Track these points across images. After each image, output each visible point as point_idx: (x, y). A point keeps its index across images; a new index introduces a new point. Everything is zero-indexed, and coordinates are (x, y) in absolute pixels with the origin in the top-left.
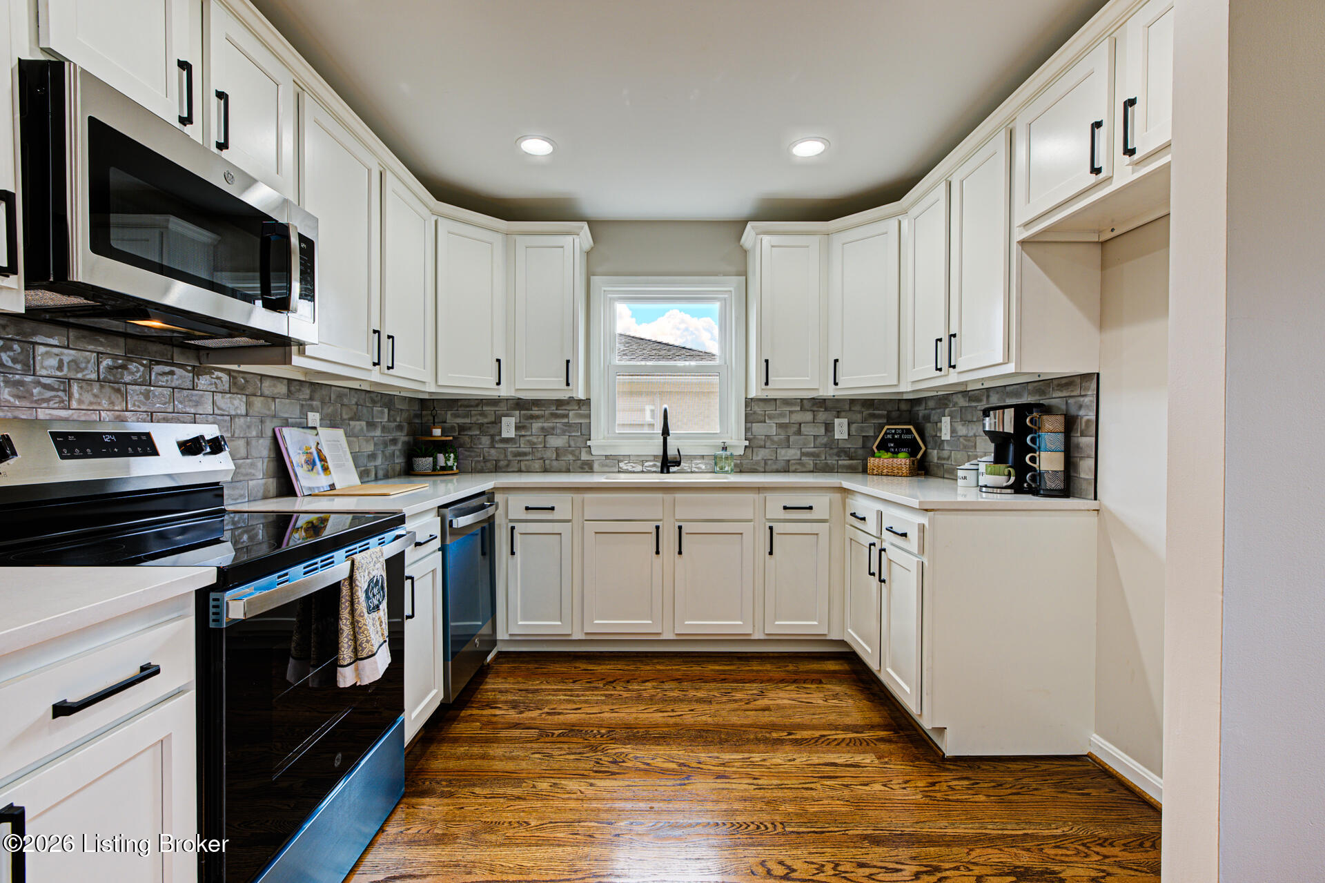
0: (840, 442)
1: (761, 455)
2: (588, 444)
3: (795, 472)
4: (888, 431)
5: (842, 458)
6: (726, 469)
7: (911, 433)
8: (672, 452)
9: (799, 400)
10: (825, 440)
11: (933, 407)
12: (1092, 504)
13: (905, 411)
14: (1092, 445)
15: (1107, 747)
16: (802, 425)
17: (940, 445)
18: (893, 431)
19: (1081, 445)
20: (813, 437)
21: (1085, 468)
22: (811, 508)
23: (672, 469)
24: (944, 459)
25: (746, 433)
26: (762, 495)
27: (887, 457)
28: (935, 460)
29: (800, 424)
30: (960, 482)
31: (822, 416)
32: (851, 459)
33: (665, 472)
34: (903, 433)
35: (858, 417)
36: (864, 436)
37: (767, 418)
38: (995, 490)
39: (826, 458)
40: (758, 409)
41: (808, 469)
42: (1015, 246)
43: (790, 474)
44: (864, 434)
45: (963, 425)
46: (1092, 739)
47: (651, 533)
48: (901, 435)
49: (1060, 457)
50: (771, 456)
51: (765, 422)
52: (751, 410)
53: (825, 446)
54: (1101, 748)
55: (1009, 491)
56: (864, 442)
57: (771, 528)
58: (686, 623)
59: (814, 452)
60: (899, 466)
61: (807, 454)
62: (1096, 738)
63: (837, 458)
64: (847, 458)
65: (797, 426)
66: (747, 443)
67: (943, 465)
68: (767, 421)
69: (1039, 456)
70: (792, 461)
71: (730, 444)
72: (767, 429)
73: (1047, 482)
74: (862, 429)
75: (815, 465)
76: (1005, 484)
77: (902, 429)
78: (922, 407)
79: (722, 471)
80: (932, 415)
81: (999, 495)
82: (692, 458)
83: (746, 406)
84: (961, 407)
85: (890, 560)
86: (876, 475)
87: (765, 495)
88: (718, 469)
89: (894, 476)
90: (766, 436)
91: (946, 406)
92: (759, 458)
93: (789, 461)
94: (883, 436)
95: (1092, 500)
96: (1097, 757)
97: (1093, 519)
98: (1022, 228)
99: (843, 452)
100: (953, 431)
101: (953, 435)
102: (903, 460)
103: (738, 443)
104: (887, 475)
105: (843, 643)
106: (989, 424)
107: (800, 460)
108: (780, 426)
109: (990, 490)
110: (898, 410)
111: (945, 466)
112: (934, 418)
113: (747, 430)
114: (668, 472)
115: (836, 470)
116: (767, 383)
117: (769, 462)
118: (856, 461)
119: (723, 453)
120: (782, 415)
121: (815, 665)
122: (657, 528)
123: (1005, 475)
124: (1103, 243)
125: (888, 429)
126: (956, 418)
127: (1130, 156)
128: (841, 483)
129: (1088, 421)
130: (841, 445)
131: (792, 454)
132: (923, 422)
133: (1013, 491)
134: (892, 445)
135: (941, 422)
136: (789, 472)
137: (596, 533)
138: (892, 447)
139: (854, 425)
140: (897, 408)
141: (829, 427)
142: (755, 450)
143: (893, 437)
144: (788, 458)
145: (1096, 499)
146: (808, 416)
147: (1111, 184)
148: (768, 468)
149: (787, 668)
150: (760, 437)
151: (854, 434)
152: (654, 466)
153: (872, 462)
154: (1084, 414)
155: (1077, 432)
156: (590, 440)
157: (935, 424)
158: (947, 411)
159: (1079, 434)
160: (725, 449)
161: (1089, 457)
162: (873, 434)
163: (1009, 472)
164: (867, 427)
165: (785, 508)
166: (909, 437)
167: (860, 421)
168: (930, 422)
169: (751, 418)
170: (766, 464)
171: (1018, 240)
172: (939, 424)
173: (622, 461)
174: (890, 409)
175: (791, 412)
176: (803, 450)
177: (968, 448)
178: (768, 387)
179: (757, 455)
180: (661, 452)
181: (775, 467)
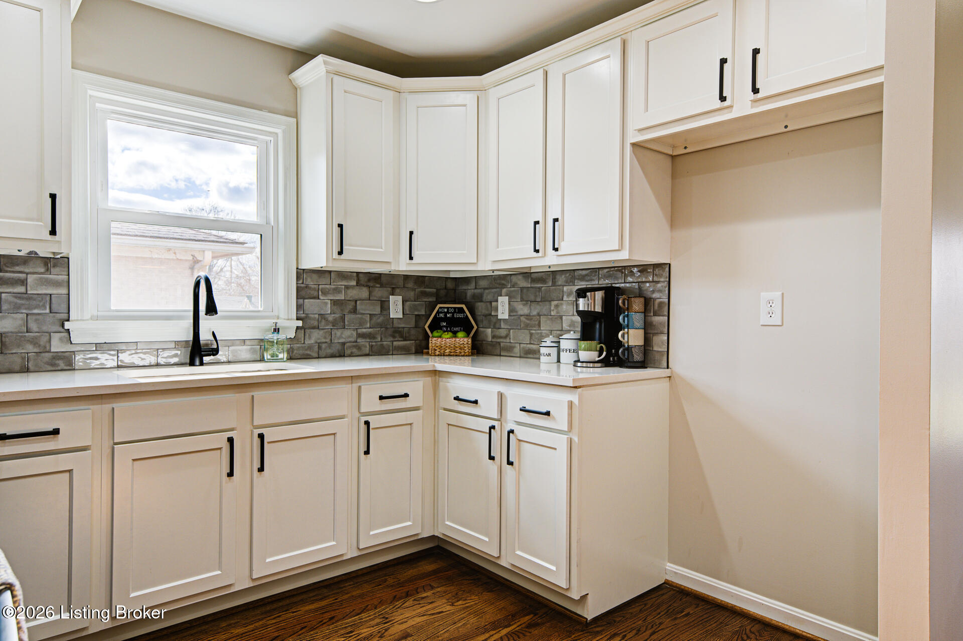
0: (395, 321)
1: (315, 336)
2: (66, 327)
3: (351, 355)
4: (440, 310)
5: (396, 339)
6: (281, 356)
7: (464, 312)
8: (205, 336)
9: (355, 274)
10: (381, 319)
11: (486, 286)
12: (667, 372)
13: (450, 289)
14: (665, 323)
15: (680, 570)
16: (358, 302)
17: (495, 323)
18: (446, 310)
19: (654, 323)
20: (369, 315)
21: (658, 342)
22: (406, 395)
23: (206, 359)
24: (501, 337)
25: (297, 311)
26: (356, 385)
27: (448, 336)
28: (490, 339)
29: (356, 301)
30: (543, 359)
31: (379, 292)
32: (405, 340)
33: (197, 362)
34: (455, 312)
35: (411, 294)
36: (416, 315)
37: (320, 293)
38: (589, 365)
39: (381, 339)
40: (310, 281)
41: (364, 352)
42: (628, 149)
43: (346, 358)
44: (416, 313)
45: (524, 305)
46: (667, 567)
47: (220, 449)
48: (453, 314)
49: (641, 332)
50: (325, 338)
51: (319, 298)
52: (303, 283)
53: (380, 325)
54: (676, 573)
55: (599, 365)
56: (416, 321)
57: (367, 423)
58: (268, 560)
59: (370, 333)
60: (462, 346)
61: (360, 336)
62: (670, 566)
63: (392, 339)
64: (402, 339)
65: (353, 303)
66: (300, 323)
67: (499, 343)
68: (321, 297)
69: (628, 333)
70: (348, 344)
71: (283, 325)
72: (322, 306)
73: (635, 355)
74: (415, 308)
75: (372, 346)
76: (597, 359)
77: (455, 308)
78: (473, 285)
79: (274, 358)
80: (485, 294)
81: (591, 369)
82: (231, 343)
83: (298, 278)
84: (522, 289)
85: (520, 440)
86: (438, 355)
87: (359, 384)
88: (269, 357)
89: (456, 356)
90: (319, 314)
91: (503, 286)
92: (312, 341)
93: (344, 344)
94: (436, 314)
95: (665, 368)
96: (673, 582)
97: (666, 384)
98: (637, 132)
99: (398, 333)
100: (512, 310)
101: (511, 314)
102: (463, 340)
103: (290, 325)
104: (449, 355)
105: (433, 538)
106: (582, 304)
107: (356, 342)
108: (335, 303)
109: (584, 365)
110: (446, 288)
111: (502, 344)
112: (488, 296)
113: (299, 307)
114: (202, 364)
115: (391, 353)
116: (340, 253)
117: (324, 346)
118: (408, 342)
119: (275, 337)
120: (337, 291)
121: (411, 571)
122: (231, 440)
123: (597, 351)
124: (673, 157)
125: (440, 308)
126: (514, 297)
127: (754, 94)
128: (434, 366)
129: (661, 304)
130: (396, 325)
131: (346, 335)
132: (473, 301)
133: (603, 365)
134: (445, 324)
135: (497, 301)
136: (344, 356)
137: (134, 460)
138: (444, 326)
139: (408, 303)
140: (444, 287)
141: (384, 306)
142: (308, 331)
143: (445, 315)
144: (341, 341)
145: (668, 367)
146: (364, 293)
147: (731, 112)
148: (322, 353)
149: (387, 583)
150: (312, 316)
151: (408, 313)
152: (176, 355)
153: (434, 342)
154: (658, 297)
155: (651, 313)
156: (68, 320)
157: (488, 304)
158: (504, 291)
159: (652, 314)
160: (277, 330)
161: (662, 333)
162: (424, 313)
163: (601, 348)
164: (419, 305)
165: (381, 398)
166: (461, 316)
167: (412, 299)
168: (481, 301)
169: (303, 293)
170: (320, 348)
171: (631, 142)
172: (494, 304)
173: (124, 351)
174: (439, 288)
175: (347, 287)
176: (360, 331)
177: (531, 327)
178: (342, 257)
179: (310, 338)
180: (191, 338)
181: (329, 351)
